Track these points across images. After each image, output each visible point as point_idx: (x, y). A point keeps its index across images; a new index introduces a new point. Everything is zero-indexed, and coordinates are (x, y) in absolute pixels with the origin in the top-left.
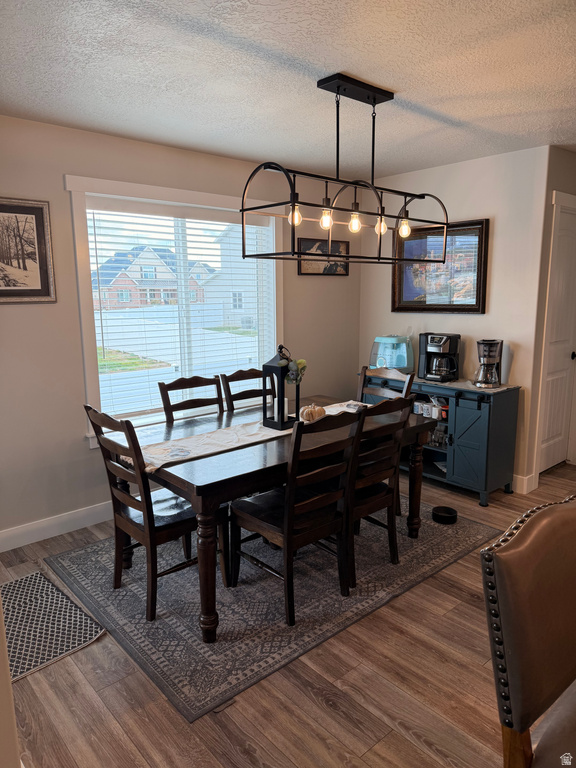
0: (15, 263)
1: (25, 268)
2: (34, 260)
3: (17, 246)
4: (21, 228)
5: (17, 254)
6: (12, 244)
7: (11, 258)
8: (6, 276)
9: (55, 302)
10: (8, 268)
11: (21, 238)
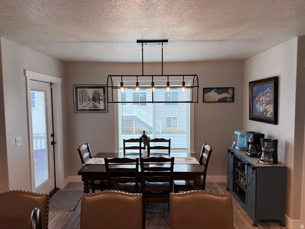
0: (97, 102)
1: (100, 103)
2: (102, 101)
3: (98, 97)
4: (99, 92)
5: (98, 99)
6: (97, 97)
7: (96, 101)
8: (95, 105)
9: (107, 112)
10: (95, 103)
11: (99, 95)
